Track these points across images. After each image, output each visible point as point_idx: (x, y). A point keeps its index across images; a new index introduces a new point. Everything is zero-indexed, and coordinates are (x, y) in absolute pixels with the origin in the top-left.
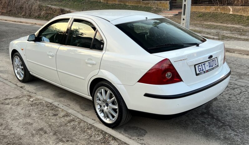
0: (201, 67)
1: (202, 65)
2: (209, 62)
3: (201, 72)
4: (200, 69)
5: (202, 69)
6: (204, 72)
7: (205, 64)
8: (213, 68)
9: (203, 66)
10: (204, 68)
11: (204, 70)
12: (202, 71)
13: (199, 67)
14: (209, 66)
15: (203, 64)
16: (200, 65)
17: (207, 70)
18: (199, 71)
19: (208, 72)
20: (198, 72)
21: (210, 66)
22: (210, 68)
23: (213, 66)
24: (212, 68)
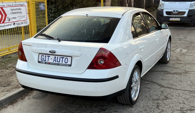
0: (44, 57)
1: (46, 56)
2: (55, 57)
3: (42, 61)
4: (43, 58)
5: (44, 60)
6: (46, 63)
7: (50, 56)
8: (58, 64)
9: (47, 58)
10: (47, 59)
11: (47, 61)
12: (44, 61)
13: (42, 56)
14: (54, 60)
15: (48, 56)
16: (45, 55)
17: (50, 63)
18: (42, 60)
19: (50, 64)
20: (40, 60)
21: (56, 61)
22: (55, 62)
23: (59, 62)
24: (57, 62)
